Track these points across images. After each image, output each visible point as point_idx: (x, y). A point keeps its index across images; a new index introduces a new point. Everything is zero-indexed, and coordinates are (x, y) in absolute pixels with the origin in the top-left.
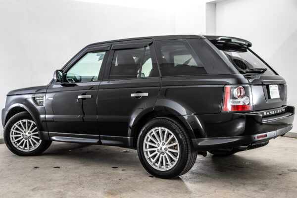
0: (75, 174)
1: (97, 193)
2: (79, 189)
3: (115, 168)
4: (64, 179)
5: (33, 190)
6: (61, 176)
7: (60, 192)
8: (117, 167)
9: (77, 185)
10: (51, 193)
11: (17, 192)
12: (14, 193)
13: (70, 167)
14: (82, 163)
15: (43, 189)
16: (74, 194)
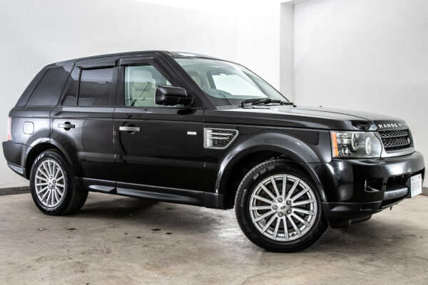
0: (99, 239)
1: (134, 265)
2: (106, 260)
3: (156, 230)
4: (83, 246)
5: (37, 260)
6: (78, 241)
7: (78, 263)
8: (158, 230)
9: (103, 253)
10: (65, 264)
11: (14, 263)
12: (9, 264)
13: (90, 229)
14: (108, 224)
15: (52, 259)
16: (99, 267)
